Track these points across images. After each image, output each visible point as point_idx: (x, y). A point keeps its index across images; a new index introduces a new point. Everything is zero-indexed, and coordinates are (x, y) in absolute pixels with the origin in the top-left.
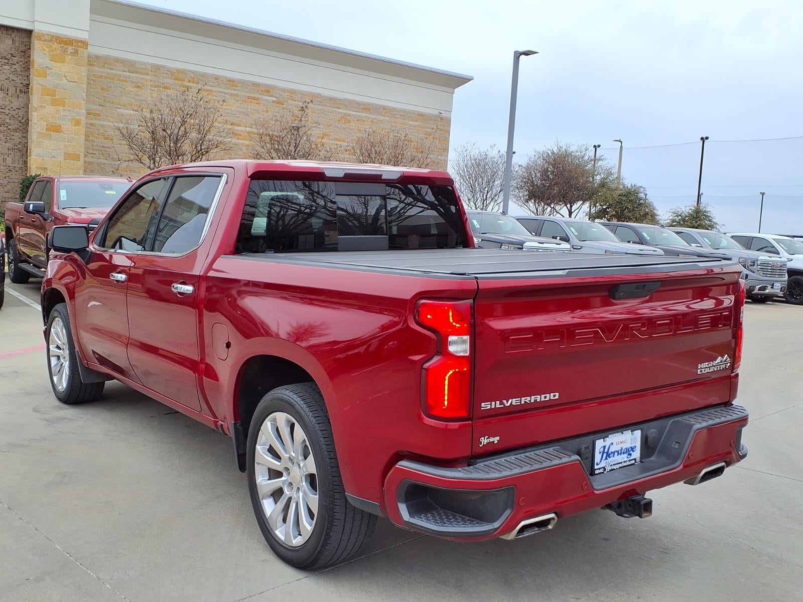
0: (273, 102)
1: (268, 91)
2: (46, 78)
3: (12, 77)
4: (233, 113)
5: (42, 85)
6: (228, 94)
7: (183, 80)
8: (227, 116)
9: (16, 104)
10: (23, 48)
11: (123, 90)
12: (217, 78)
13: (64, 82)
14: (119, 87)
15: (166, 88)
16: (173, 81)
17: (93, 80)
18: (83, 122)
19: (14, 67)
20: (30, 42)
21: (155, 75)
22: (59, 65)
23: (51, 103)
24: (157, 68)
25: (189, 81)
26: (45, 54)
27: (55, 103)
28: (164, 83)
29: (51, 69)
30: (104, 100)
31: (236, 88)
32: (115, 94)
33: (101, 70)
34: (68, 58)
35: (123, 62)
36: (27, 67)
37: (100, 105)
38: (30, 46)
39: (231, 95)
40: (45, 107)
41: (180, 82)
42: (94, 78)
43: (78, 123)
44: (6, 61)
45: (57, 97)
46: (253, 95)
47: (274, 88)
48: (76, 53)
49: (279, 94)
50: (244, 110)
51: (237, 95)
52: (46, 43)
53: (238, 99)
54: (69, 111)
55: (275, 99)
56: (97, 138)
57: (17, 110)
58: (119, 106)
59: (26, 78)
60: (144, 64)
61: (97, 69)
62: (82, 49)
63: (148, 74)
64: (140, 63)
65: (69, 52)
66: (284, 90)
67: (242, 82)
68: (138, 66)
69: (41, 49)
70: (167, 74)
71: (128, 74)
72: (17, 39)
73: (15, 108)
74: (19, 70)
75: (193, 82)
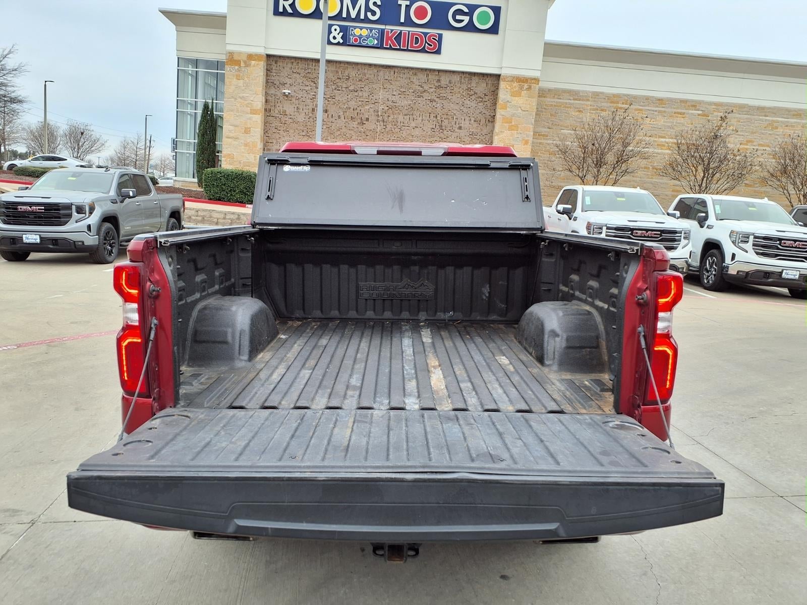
0: (699, 115)
1: (694, 106)
2: (506, 109)
3: (484, 111)
4: (660, 127)
5: (503, 115)
6: (656, 111)
7: (618, 103)
8: (654, 130)
9: (485, 131)
10: (493, 89)
11: (567, 114)
12: (647, 98)
13: (519, 111)
14: (564, 112)
15: (602, 110)
16: (609, 104)
17: (545, 109)
18: (530, 142)
19: (486, 103)
20: (498, 84)
21: (595, 101)
22: (517, 98)
23: (509, 128)
24: (596, 95)
25: (623, 104)
26: (507, 92)
27: (511, 129)
28: (602, 107)
29: (511, 102)
30: (552, 124)
31: (664, 106)
32: (561, 119)
33: (552, 100)
34: (524, 93)
35: (569, 92)
36: (495, 104)
37: (548, 128)
38: (498, 87)
39: (660, 112)
40: (504, 132)
41: (615, 105)
42: (546, 107)
43: (526, 142)
44: (481, 100)
45: (513, 123)
46: (679, 111)
47: (700, 102)
48: (529, 88)
49: (705, 108)
50: (670, 124)
51: (665, 112)
52: (509, 83)
53: (665, 115)
54: (521, 133)
55: (701, 112)
56: (543, 154)
57: (485, 136)
58: (563, 128)
59: (493, 111)
60: (586, 92)
61: (549, 99)
62: (535, 85)
63: (588, 100)
64: (583, 91)
65: (525, 88)
66: (710, 104)
67: (671, 100)
68: (581, 94)
69: (505, 88)
70: (605, 99)
71: (572, 101)
72: (490, 82)
73: (483, 134)
74: (489, 105)
75: (626, 104)
